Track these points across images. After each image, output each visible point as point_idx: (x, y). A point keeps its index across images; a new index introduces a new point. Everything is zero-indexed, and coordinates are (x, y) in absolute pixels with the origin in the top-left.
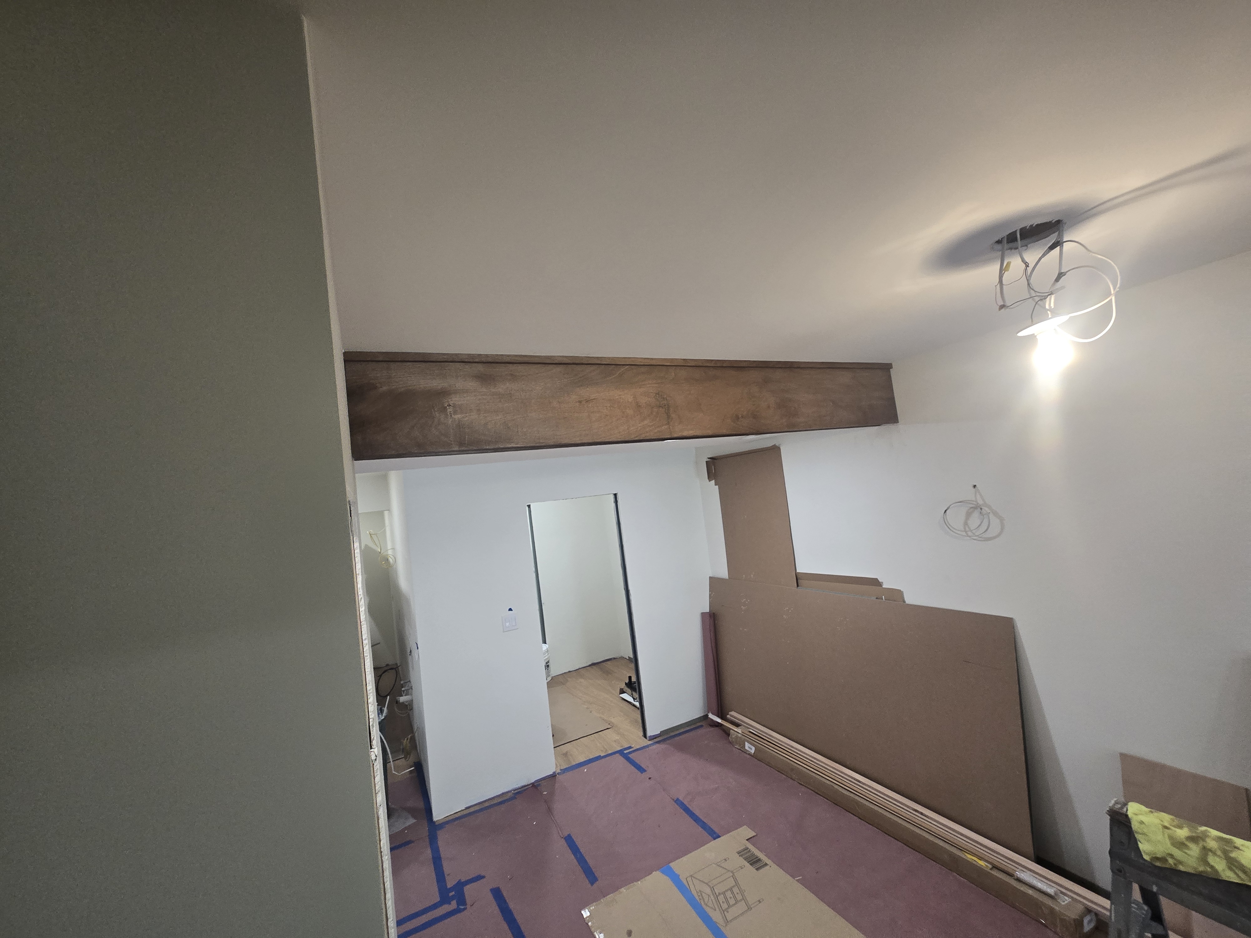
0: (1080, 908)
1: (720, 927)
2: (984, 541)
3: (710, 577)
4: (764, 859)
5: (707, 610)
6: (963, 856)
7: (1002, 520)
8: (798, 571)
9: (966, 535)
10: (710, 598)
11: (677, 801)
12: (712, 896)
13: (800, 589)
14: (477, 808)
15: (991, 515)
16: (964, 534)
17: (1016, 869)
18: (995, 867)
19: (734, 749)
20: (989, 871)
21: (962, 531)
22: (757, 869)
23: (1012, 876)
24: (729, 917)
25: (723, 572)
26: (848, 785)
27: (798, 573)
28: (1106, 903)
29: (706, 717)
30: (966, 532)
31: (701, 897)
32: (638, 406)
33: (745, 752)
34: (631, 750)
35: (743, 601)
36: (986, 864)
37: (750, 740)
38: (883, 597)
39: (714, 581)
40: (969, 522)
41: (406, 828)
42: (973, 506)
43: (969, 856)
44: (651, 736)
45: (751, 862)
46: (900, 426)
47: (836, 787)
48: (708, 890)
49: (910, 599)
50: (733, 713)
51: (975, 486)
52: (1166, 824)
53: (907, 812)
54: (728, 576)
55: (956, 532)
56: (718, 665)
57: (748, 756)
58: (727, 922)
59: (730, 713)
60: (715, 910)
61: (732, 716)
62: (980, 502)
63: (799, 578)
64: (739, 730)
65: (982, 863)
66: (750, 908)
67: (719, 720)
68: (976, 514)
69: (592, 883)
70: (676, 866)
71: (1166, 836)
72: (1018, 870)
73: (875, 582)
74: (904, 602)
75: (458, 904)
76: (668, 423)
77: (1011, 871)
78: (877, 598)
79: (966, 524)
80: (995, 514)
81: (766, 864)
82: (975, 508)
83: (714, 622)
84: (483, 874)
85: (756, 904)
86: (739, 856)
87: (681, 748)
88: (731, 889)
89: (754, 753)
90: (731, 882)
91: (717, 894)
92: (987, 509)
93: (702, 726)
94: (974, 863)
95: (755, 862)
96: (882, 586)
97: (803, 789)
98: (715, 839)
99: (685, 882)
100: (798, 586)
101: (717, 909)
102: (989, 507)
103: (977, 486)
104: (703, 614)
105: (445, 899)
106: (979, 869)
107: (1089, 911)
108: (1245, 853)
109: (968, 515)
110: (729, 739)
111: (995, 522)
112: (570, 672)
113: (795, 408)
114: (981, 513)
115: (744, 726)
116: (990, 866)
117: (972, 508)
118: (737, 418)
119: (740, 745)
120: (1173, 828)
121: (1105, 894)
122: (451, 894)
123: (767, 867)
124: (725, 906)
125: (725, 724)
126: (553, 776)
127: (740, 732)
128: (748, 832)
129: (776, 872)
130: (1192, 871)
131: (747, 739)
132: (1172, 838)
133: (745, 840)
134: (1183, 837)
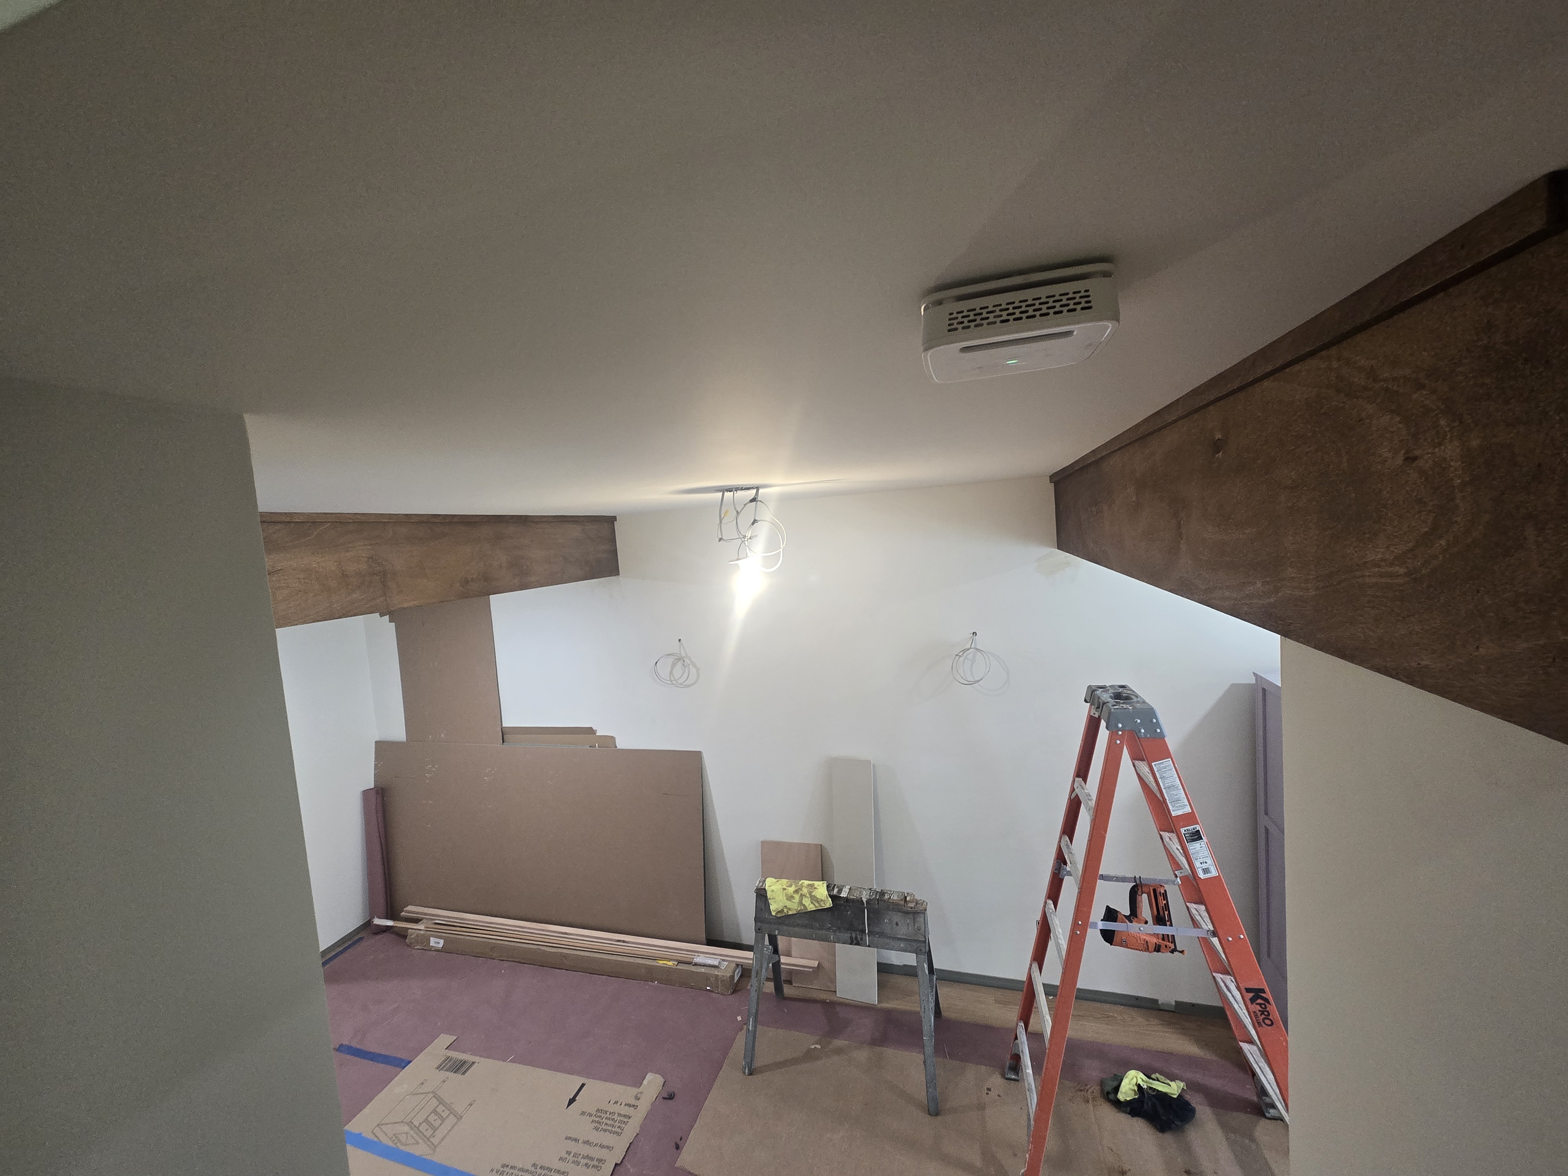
0: (734, 965)
1: (428, 1157)
2: (684, 688)
3: (376, 743)
4: (470, 1059)
5: (371, 785)
6: (656, 964)
7: (698, 670)
8: (504, 726)
9: (671, 683)
10: (375, 770)
11: (342, 1048)
12: (412, 1132)
13: (505, 745)
15: (691, 666)
16: (670, 683)
17: (693, 957)
18: (680, 962)
19: (414, 951)
20: (676, 967)
21: (668, 680)
22: (463, 1073)
23: (691, 964)
24: (435, 1141)
25: (398, 732)
26: (555, 942)
27: (504, 727)
28: (750, 954)
29: (367, 925)
30: (671, 681)
31: (397, 1141)
32: (344, 575)
33: (431, 949)
35: (428, 768)
36: (673, 962)
37: (436, 933)
38: (597, 744)
39: (383, 749)
40: (674, 672)
42: (678, 658)
43: (661, 962)
45: (454, 1071)
46: (621, 578)
47: (542, 948)
48: (406, 1128)
49: (622, 743)
50: (410, 908)
51: (680, 640)
52: (785, 887)
53: (610, 946)
54: (405, 738)
55: (662, 680)
56: (387, 854)
57: (434, 953)
58: (435, 1148)
59: (404, 909)
60: (418, 1143)
61: (408, 912)
62: (683, 655)
63: (505, 733)
64: (421, 926)
65: (670, 963)
66: (459, 1118)
67: (390, 923)
68: (680, 664)
70: (354, 1125)
71: (784, 894)
72: (696, 957)
73: (590, 731)
74: (616, 747)
76: (385, 594)
77: (688, 960)
78: (590, 747)
79: (671, 673)
80: (694, 665)
81: (473, 1063)
82: (679, 660)
83: (383, 799)
85: (468, 1108)
86: (439, 1071)
88: (435, 1111)
89: (443, 947)
90: (434, 1102)
91: (417, 1126)
92: (687, 660)
93: (361, 939)
94: (665, 966)
95: (460, 1067)
96: (595, 734)
97: (506, 964)
98: (404, 1068)
99: (373, 1137)
100: (503, 742)
101: (420, 1141)
102: (690, 659)
103: (682, 640)
104: (366, 793)
106: (668, 970)
107: (737, 965)
108: (819, 890)
109: (673, 666)
110: (405, 941)
111: (693, 670)
113: (528, 567)
114: (683, 665)
115: (427, 919)
116: (676, 963)
117: (677, 659)
118: (467, 582)
119: (423, 944)
120: (787, 888)
121: (749, 948)
123: (476, 1064)
124: (428, 1133)
125: (398, 925)
127: (420, 928)
128: (446, 1039)
129: (483, 1066)
130: (795, 912)
131: (432, 933)
132: (786, 895)
133: (444, 1050)
134: (792, 892)
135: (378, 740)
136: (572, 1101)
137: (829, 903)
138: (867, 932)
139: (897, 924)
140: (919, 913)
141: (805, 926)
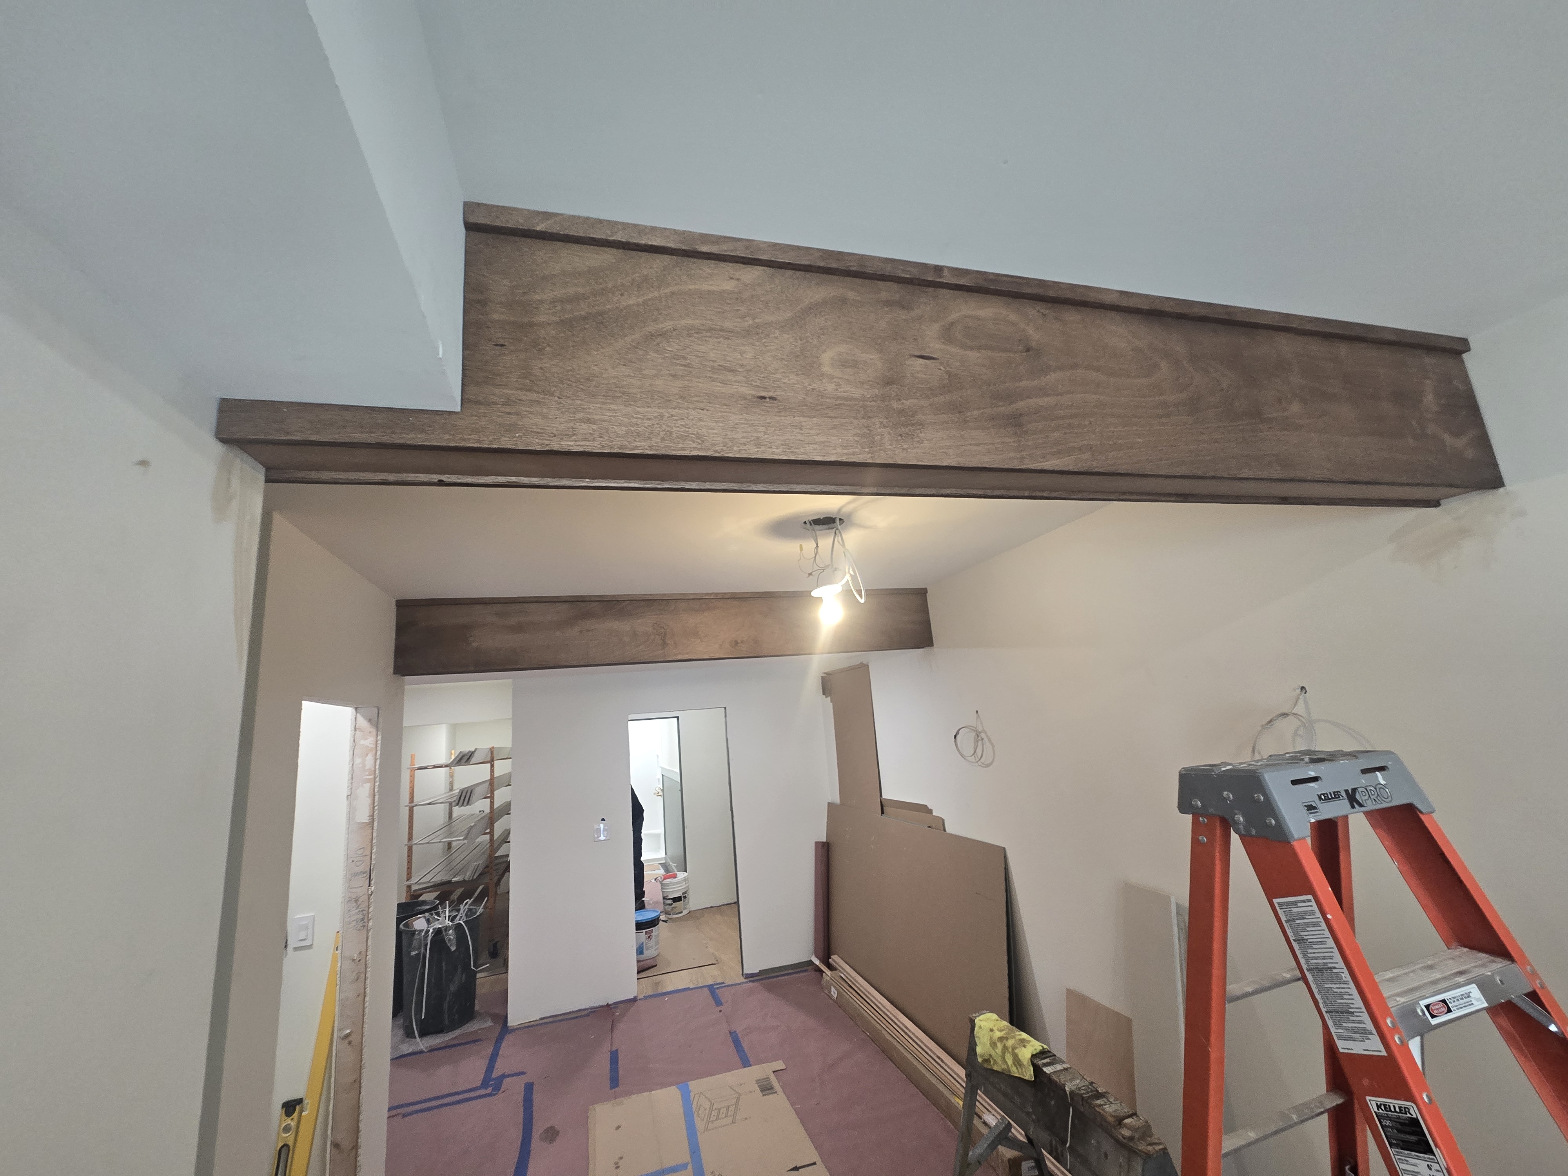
1: (697, 1132)
2: (986, 767)
3: (829, 803)
4: (776, 1088)
5: (824, 839)
6: (952, 1100)
7: (993, 746)
8: (884, 797)
10: (827, 825)
11: (733, 1035)
12: (708, 1110)
13: (884, 816)
14: (551, 1020)
15: (987, 742)
16: (973, 761)
19: (823, 994)
22: (763, 1095)
24: (712, 1126)
25: (836, 797)
27: (883, 799)
29: (810, 961)
30: (974, 758)
31: (697, 1110)
33: (830, 997)
34: (724, 985)
35: (848, 830)
37: (838, 986)
38: (934, 825)
39: (830, 807)
41: (479, 1029)
43: (956, 1099)
44: (747, 974)
45: (763, 1089)
46: (935, 649)
47: (884, 1032)
48: (708, 1106)
49: (950, 827)
50: (835, 957)
51: (977, 712)
54: (839, 801)
56: (828, 902)
57: (831, 1002)
58: (706, 1129)
59: (832, 956)
60: (703, 1120)
61: (833, 960)
62: (980, 727)
63: (882, 805)
64: (832, 974)
66: (734, 1122)
67: (819, 964)
68: (979, 740)
69: (612, 1088)
70: (695, 1086)
71: (989, 1037)
73: (925, 810)
74: (946, 830)
75: (493, 1090)
76: (664, 648)
78: (930, 826)
79: (974, 750)
80: (990, 741)
81: (775, 1093)
82: (978, 734)
83: (826, 853)
84: (525, 1071)
85: (742, 1120)
86: (756, 1083)
87: (770, 989)
88: (728, 1107)
89: (837, 998)
90: (733, 1102)
91: (714, 1109)
92: (985, 737)
93: (802, 970)
95: (767, 1089)
96: (932, 814)
97: (863, 1036)
98: (744, 1067)
99: (692, 1097)
100: (883, 813)
101: (705, 1121)
102: (985, 732)
104: (817, 844)
105: (485, 1084)
109: (976, 741)
110: (819, 982)
111: (989, 748)
112: (711, 907)
114: (981, 739)
115: (838, 970)
117: (976, 733)
118: (737, 643)
119: (826, 989)
120: (996, 1030)
122: (491, 1082)
123: (775, 1095)
124: (713, 1118)
125: (823, 968)
126: (634, 1000)
127: (829, 975)
128: (779, 1065)
129: (779, 1100)
130: (1000, 1070)
131: (834, 983)
132: (991, 1038)
133: (771, 1071)
134: (997, 1038)
135: (830, 801)
136: (796, 1169)
137: (1029, 1074)
138: (1068, 1145)
139: (1106, 1156)
140: (1134, 1151)
141: (1005, 1095)
